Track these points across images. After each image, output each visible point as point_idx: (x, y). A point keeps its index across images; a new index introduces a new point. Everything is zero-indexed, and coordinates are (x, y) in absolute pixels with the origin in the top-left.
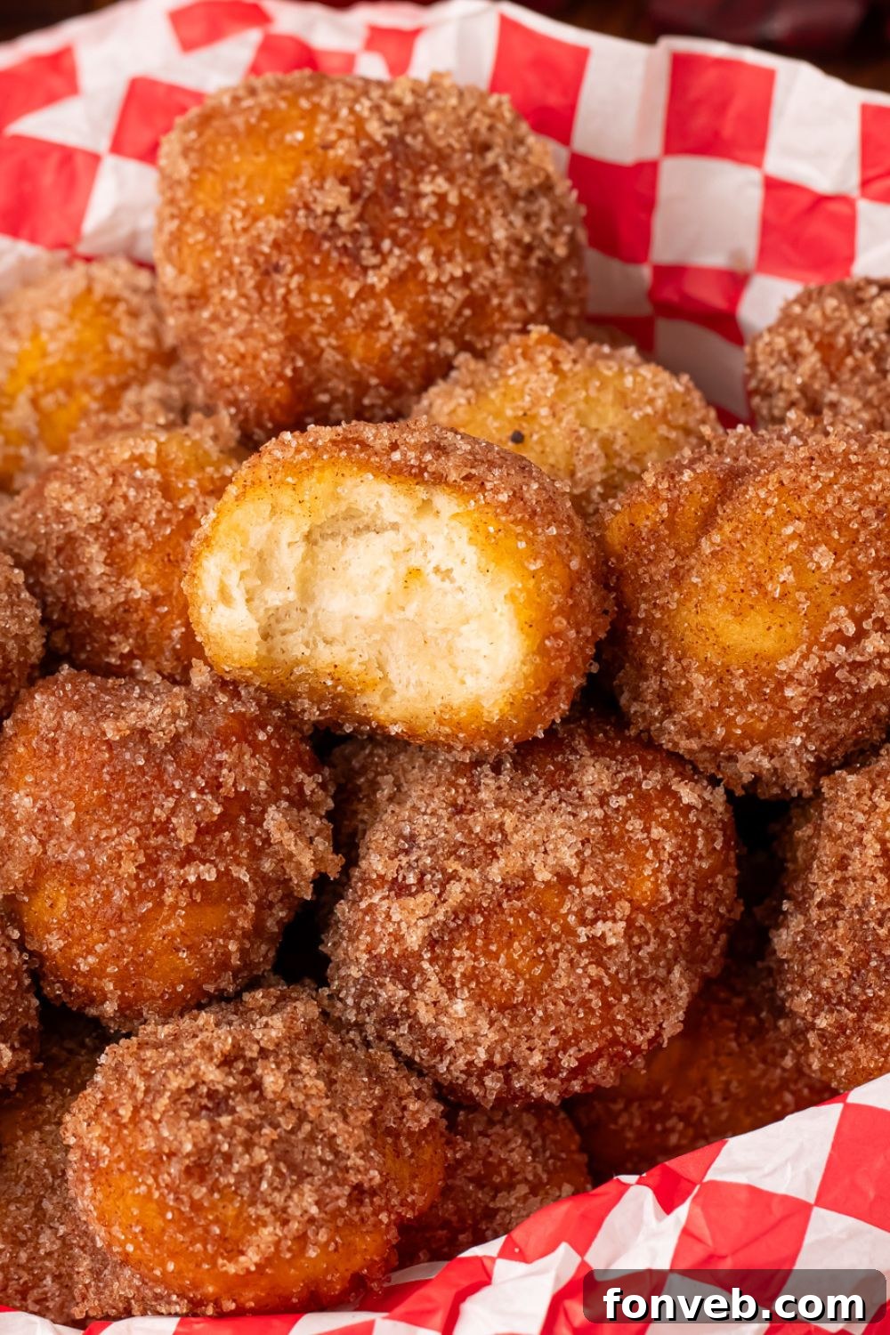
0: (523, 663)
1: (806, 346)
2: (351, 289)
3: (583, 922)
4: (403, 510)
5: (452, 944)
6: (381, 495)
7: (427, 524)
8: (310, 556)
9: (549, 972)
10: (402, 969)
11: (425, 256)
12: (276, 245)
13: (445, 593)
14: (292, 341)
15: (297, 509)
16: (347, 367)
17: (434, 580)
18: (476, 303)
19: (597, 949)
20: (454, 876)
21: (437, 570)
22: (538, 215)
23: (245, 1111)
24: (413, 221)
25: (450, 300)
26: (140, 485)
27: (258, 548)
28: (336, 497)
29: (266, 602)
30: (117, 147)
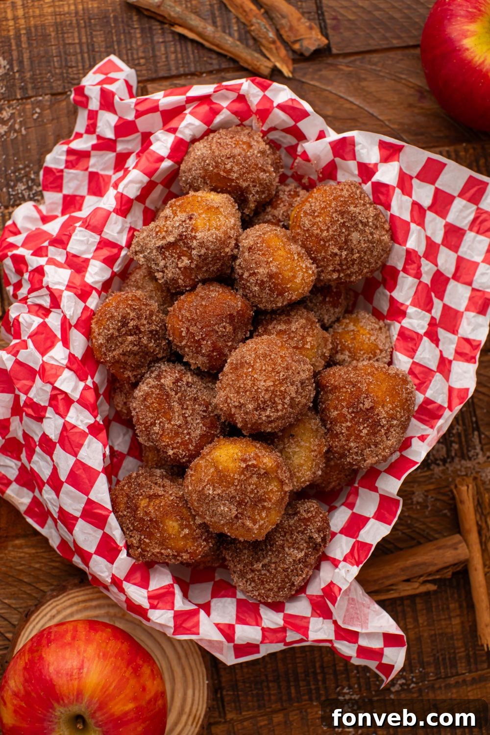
1: (310, 515)
2: (344, 404)
3: (161, 422)
5: (160, 390)
9: (151, 412)
10: (159, 377)
11: (349, 424)
12: (359, 387)
14: (336, 387)
16: (328, 400)
18: (337, 435)
19: (154, 424)
20: (176, 394)
22: (357, 455)
23: (124, 330)
24: (358, 423)
25: (337, 429)
26: (298, 341)
30: (414, 363)
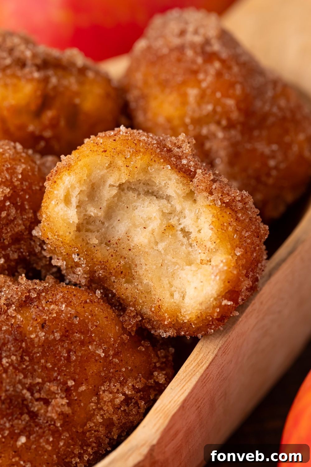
0: (215, 299)
4: (178, 191)
6: (170, 179)
7: (188, 204)
8: (118, 196)
13: (182, 245)
15: (124, 169)
17: (180, 235)
21: (182, 230)
27: (93, 181)
28: (145, 171)
29: (86, 211)
